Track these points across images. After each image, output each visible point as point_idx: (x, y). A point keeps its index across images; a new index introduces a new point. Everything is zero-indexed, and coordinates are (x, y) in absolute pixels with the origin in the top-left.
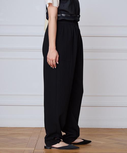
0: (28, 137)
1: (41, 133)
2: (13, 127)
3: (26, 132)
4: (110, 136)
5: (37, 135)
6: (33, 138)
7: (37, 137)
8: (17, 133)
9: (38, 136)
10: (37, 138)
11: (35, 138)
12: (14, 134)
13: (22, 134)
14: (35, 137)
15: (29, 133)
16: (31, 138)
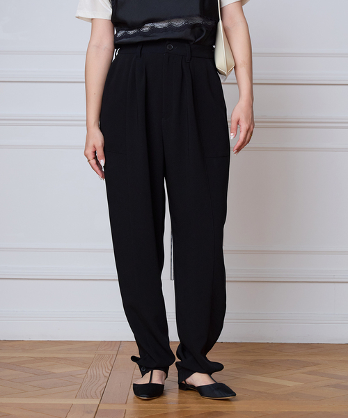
0: (81, 368)
1: (119, 356)
2: (40, 342)
3: (77, 356)
4: (314, 364)
5: (108, 363)
6: (95, 372)
7: (108, 369)
8: (49, 358)
9: (109, 365)
10: (107, 371)
11: (101, 373)
12: (42, 359)
13: (65, 359)
14: (100, 369)
15: (85, 356)
16: (89, 372)
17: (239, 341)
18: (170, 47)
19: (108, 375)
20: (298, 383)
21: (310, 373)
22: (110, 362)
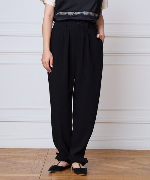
0: (32, 161)
1: (48, 155)
2: (13, 149)
3: (30, 155)
4: (133, 159)
5: (43, 158)
6: (38, 162)
8: (18, 156)
10: (43, 161)
11: (40, 163)
12: (14, 157)
13: (25, 156)
14: (40, 161)
15: (33, 155)
16: (35, 162)
17: (100, 149)
18: (79, 23)
19: (43, 164)
20: (126, 167)
21: (132, 163)
22: (44, 158)
